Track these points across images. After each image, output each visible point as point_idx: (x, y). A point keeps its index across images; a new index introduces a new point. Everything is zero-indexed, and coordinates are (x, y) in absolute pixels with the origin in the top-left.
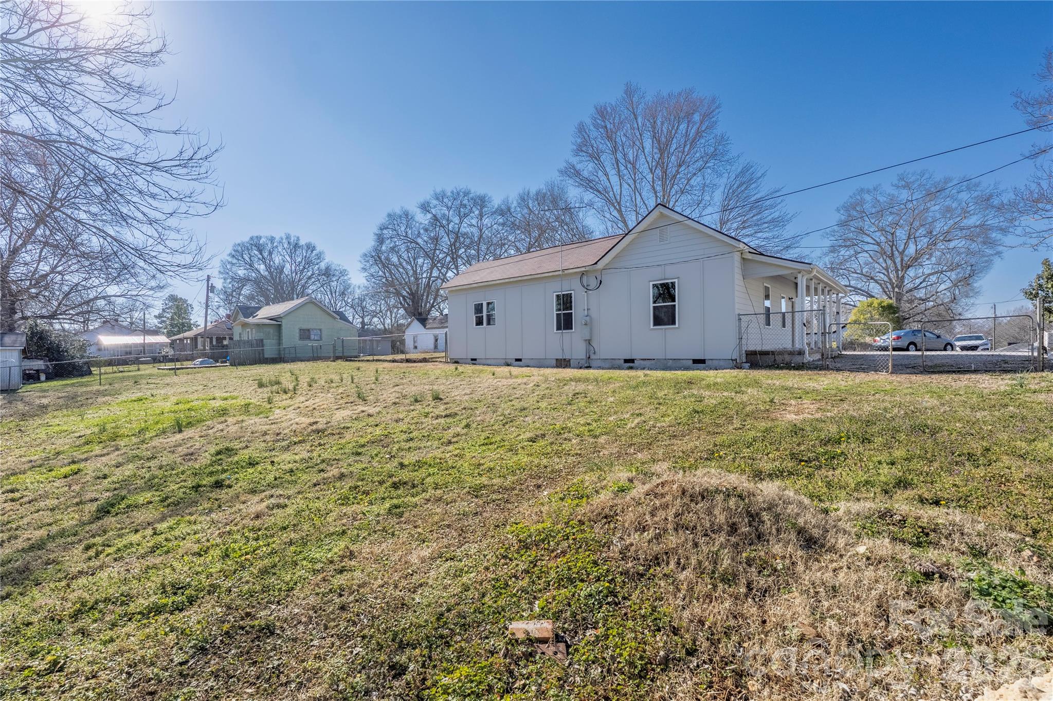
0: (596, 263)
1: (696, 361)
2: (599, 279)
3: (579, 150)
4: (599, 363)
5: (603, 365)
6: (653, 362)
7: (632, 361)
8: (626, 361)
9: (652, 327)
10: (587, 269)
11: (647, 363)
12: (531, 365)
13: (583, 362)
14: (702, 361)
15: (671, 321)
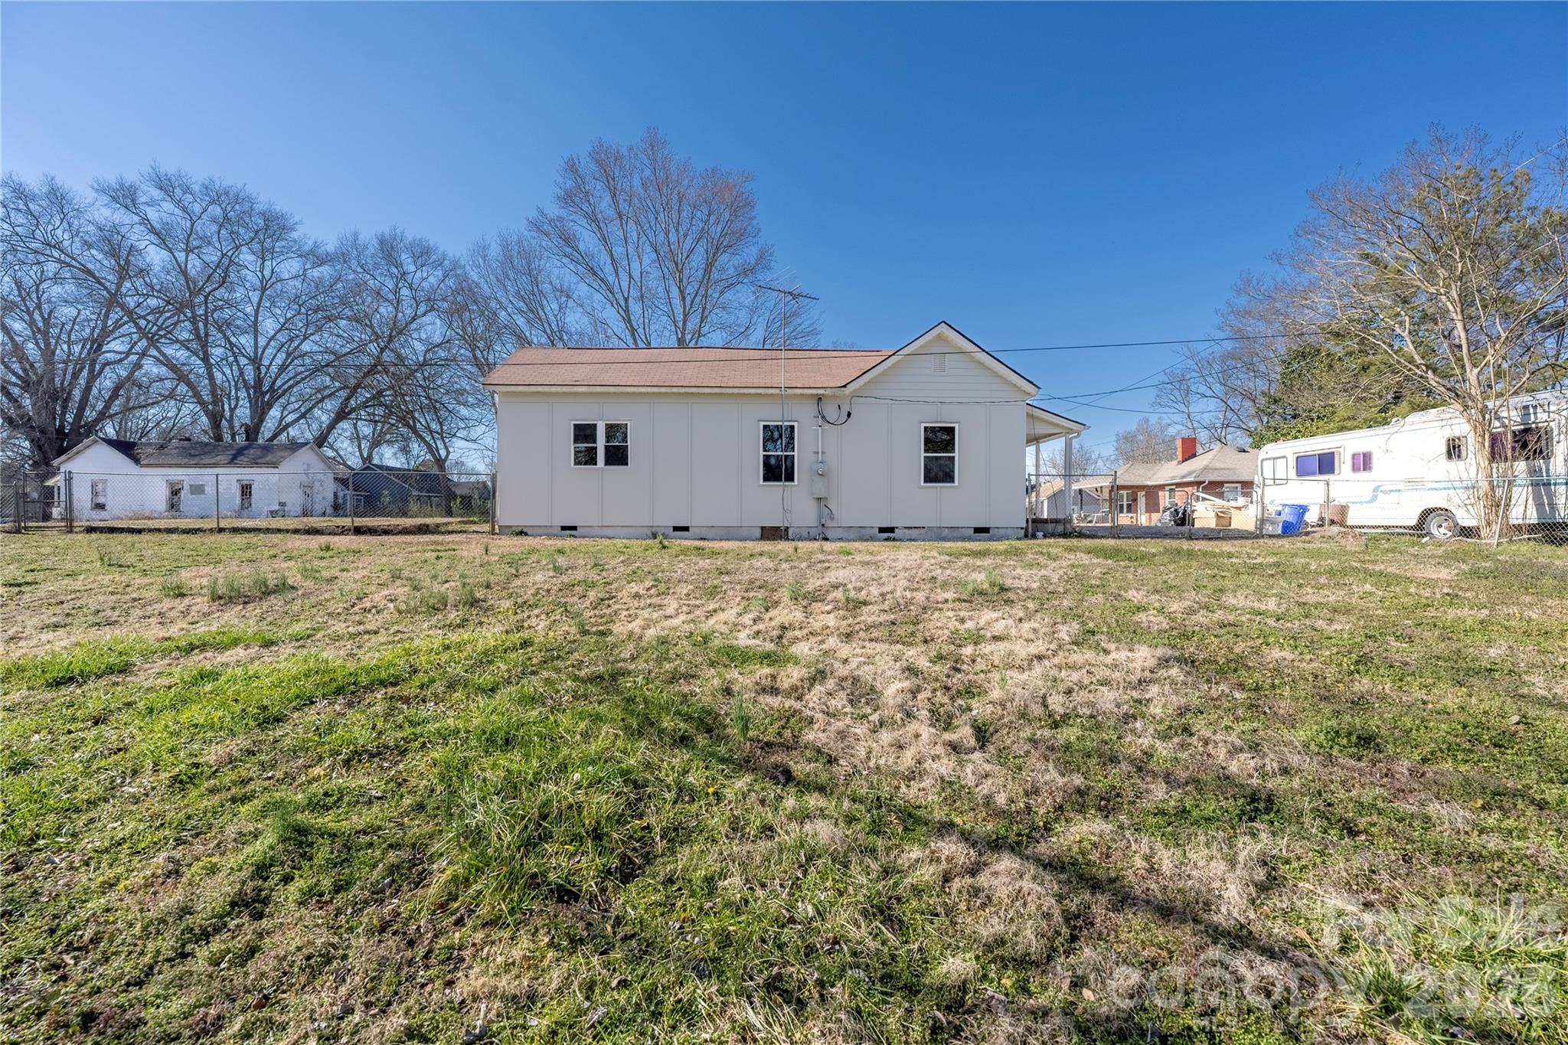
0: (845, 386)
1: (978, 530)
2: (845, 409)
3: (567, 199)
4: (839, 533)
5: (845, 535)
6: (922, 531)
7: (891, 530)
8: (882, 530)
9: (922, 483)
10: (828, 392)
11: (914, 533)
12: (711, 537)
13: (813, 532)
14: (986, 530)
15: (948, 477)
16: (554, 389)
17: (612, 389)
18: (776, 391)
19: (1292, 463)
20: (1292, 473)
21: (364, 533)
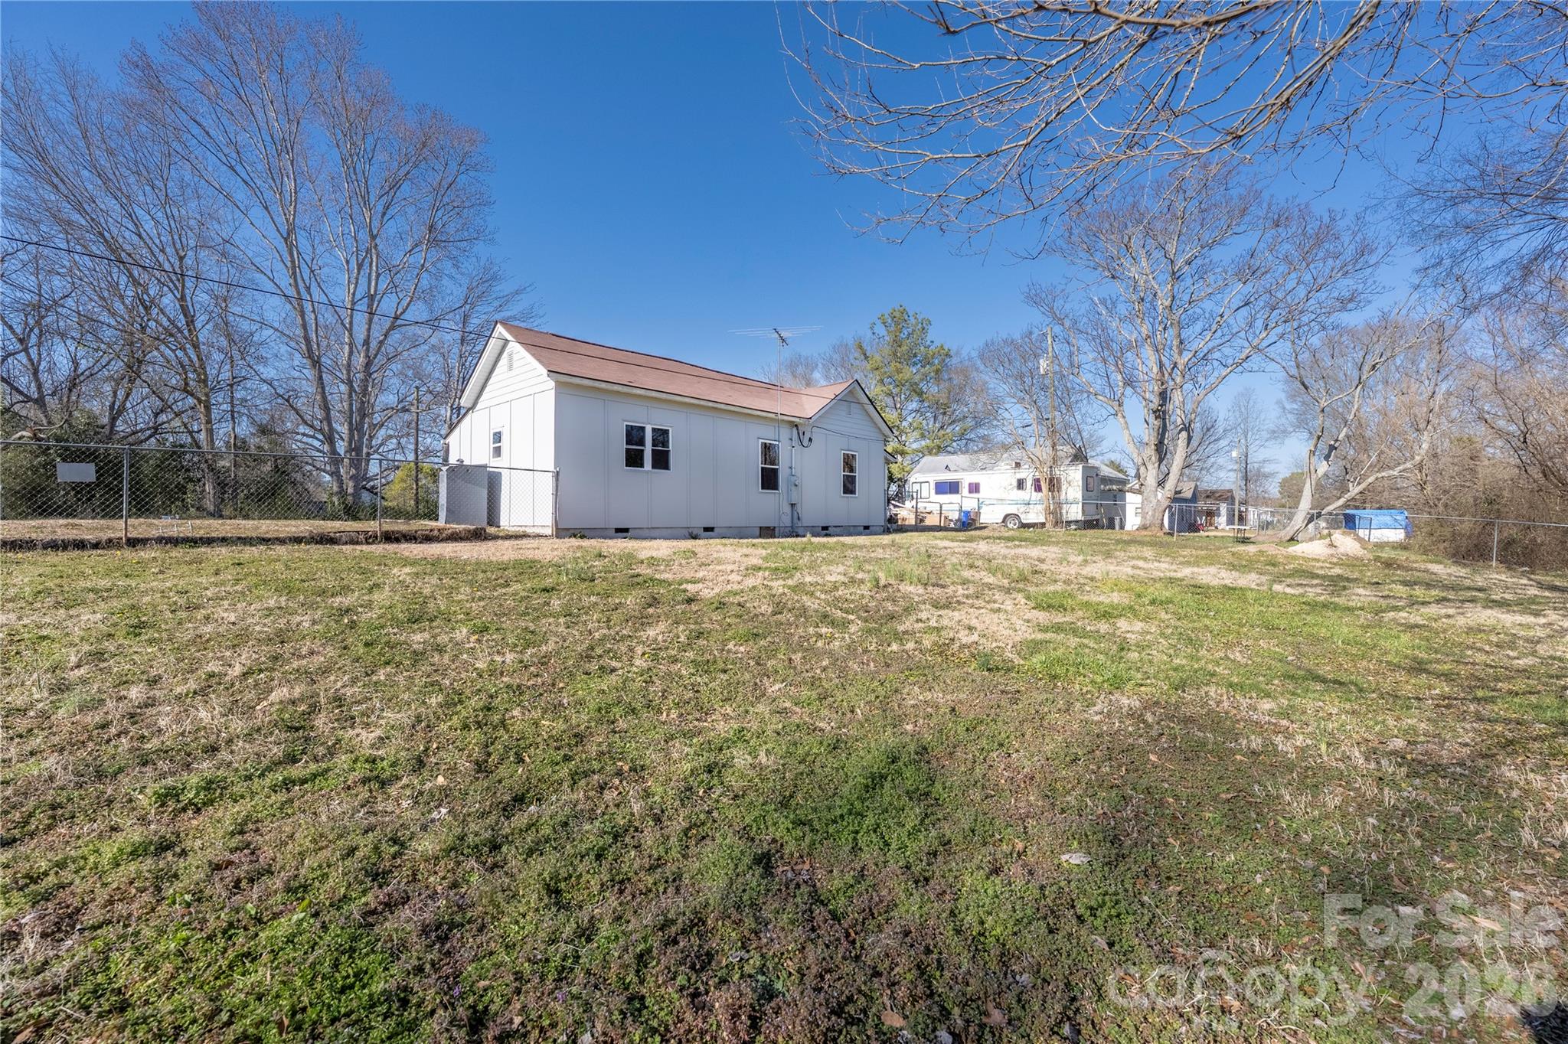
0: (810, 418)
2: (808, 436)
4: (803, 531)
5: (805, 532)
6: (842, 528)
7: (828, 528)
8: (823, 528)
9: (844, 493)
10: (801, 421)
11: (838, 530)
13: (788, 530)
14: (868, 527)
15: (853, 492)
16: (616, 388)
17: (664, 396)
18: (773, 416)
19: (933, 486)
20: (933, 491)
21: (397, 540)
